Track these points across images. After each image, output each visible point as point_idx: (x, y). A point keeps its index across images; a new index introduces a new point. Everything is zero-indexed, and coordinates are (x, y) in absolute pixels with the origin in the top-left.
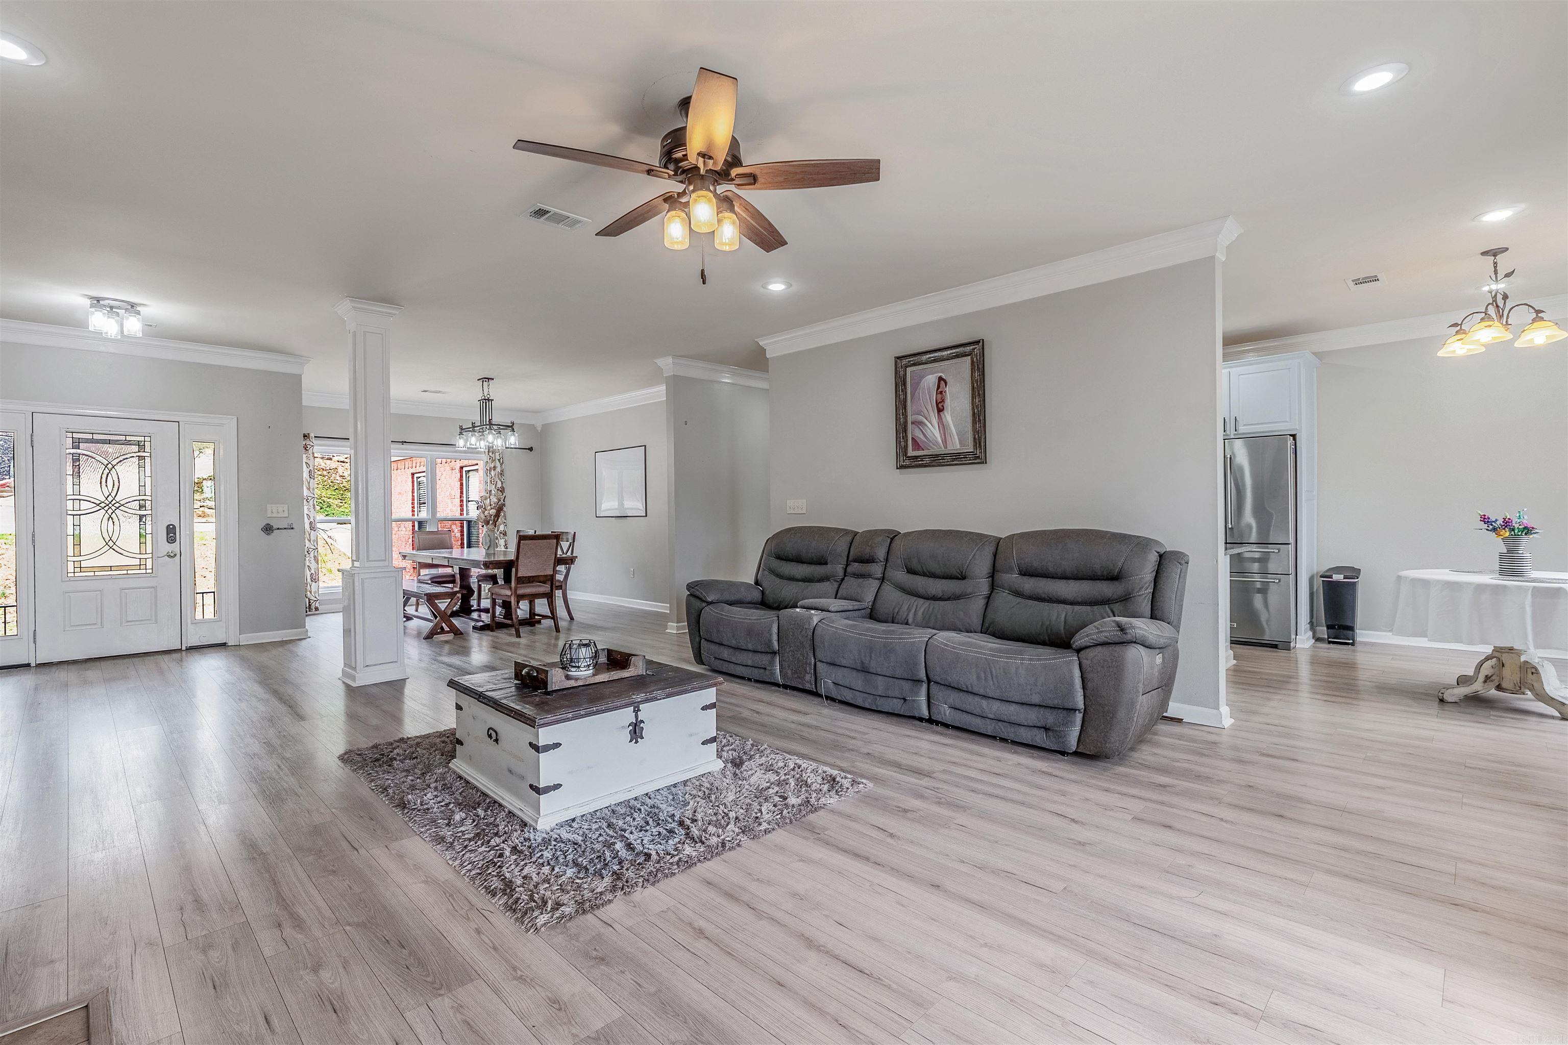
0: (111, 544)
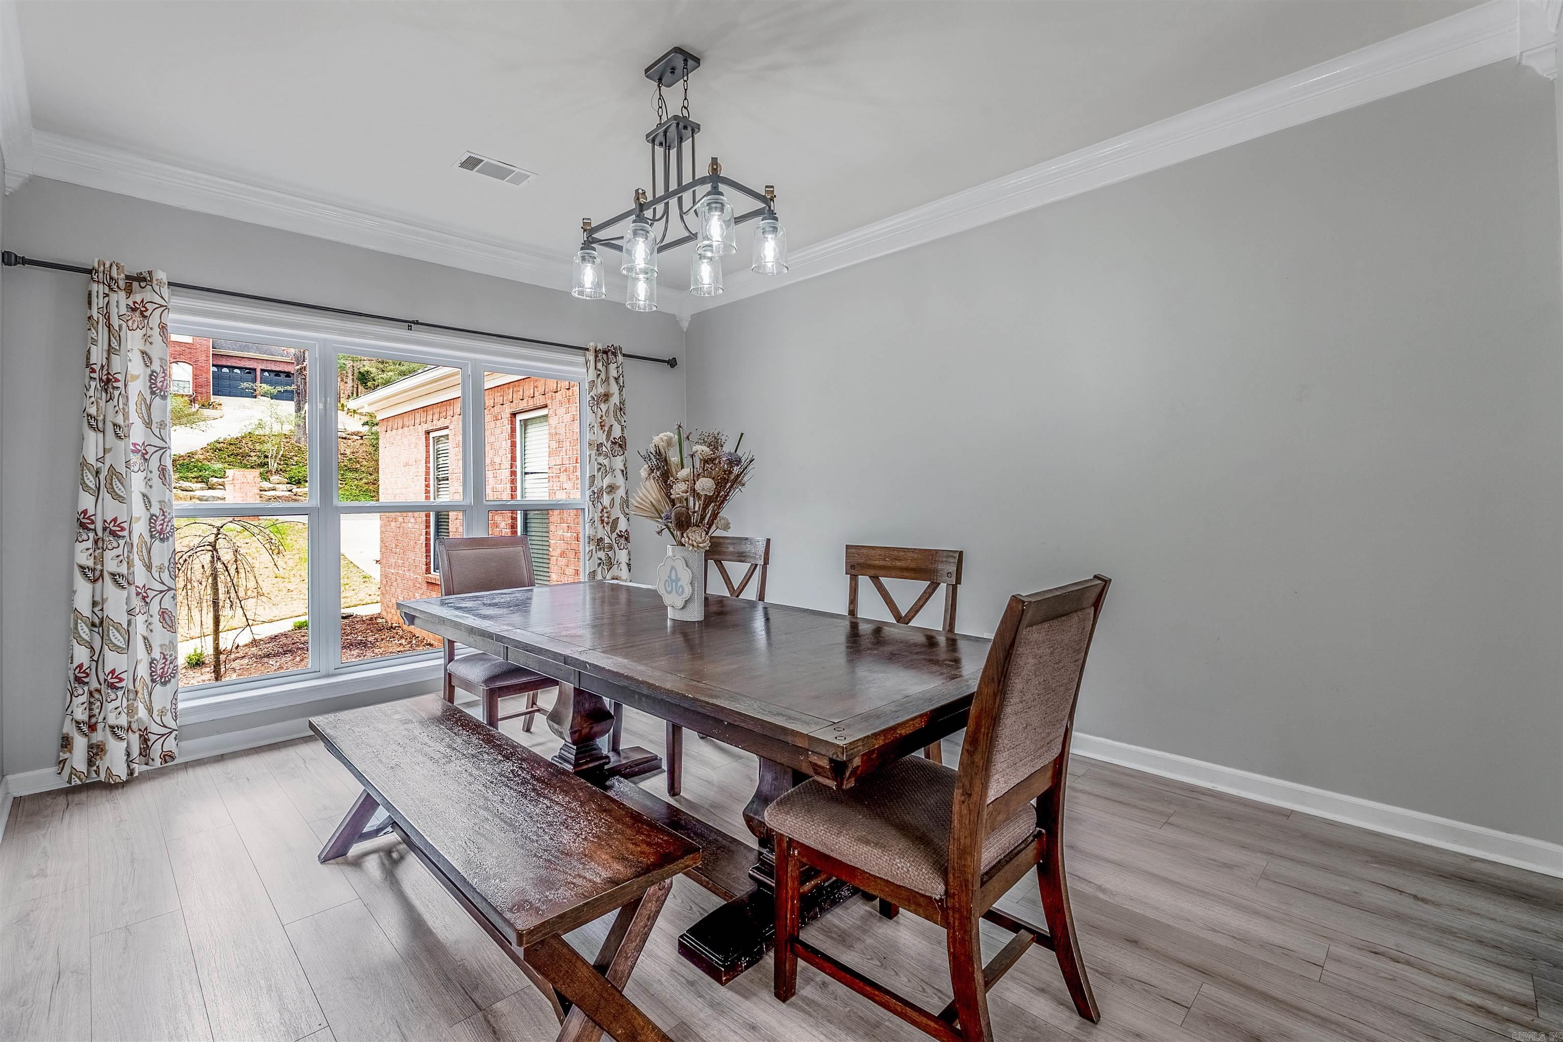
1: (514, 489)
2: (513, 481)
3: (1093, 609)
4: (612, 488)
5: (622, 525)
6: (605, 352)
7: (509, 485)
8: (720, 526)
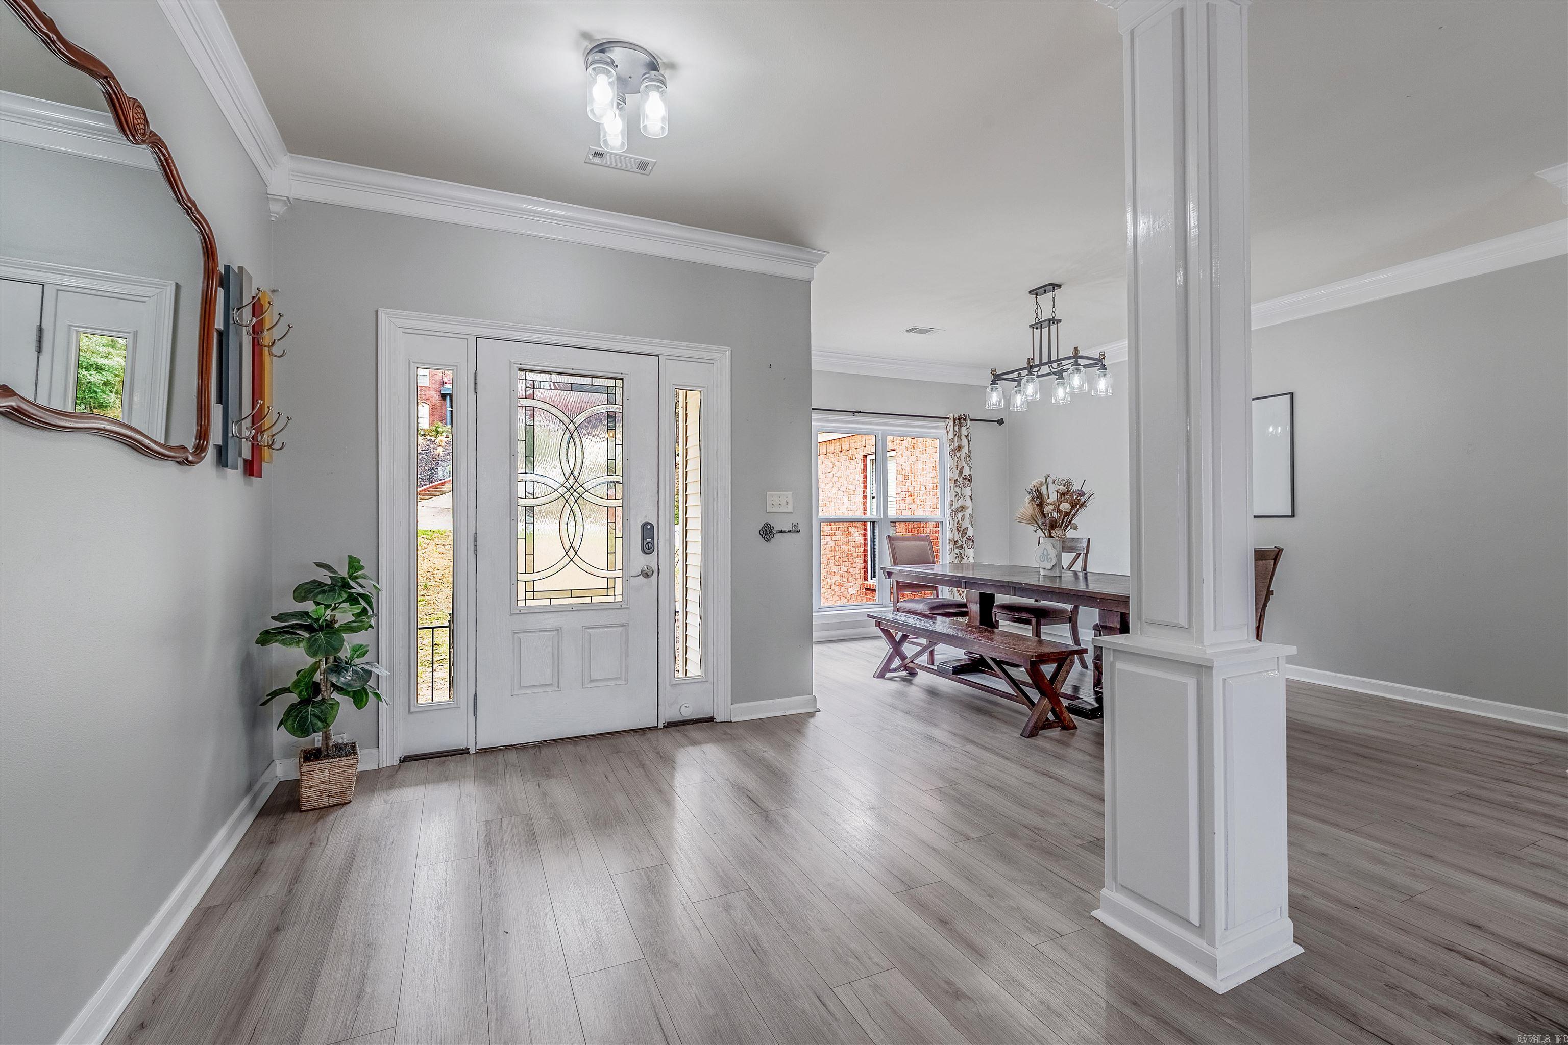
0: (572, 553)
1: (865, 509)
2: (865, 503)
3: (1273, 562)
4: (963, 508)
5: (970, 533)
6: (959, 419)
7: (862, 506)
8: (1073, 527)
